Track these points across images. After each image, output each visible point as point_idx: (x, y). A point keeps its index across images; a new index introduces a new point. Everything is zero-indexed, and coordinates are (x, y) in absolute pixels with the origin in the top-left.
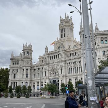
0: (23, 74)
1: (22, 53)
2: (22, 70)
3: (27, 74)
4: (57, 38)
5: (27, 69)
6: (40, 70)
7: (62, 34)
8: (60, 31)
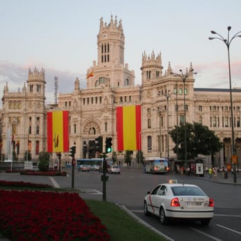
0: (30, 127)
1: (27, 87)
2: (29, 120)
3: (38, 127)
4: (94, 62)
5: (38, 118)
7: (104, 54)
8: (101, 48)
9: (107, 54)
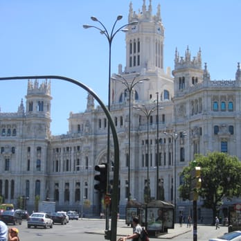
0: (29, 161)
1: (25, 105)
2: (26, 151)
3: (39, 162)
4: (120, 66)
5: (39, 149)
6: (73, 152)
7: (132, 55)
8: (129, 46)
9: (136, 54)
